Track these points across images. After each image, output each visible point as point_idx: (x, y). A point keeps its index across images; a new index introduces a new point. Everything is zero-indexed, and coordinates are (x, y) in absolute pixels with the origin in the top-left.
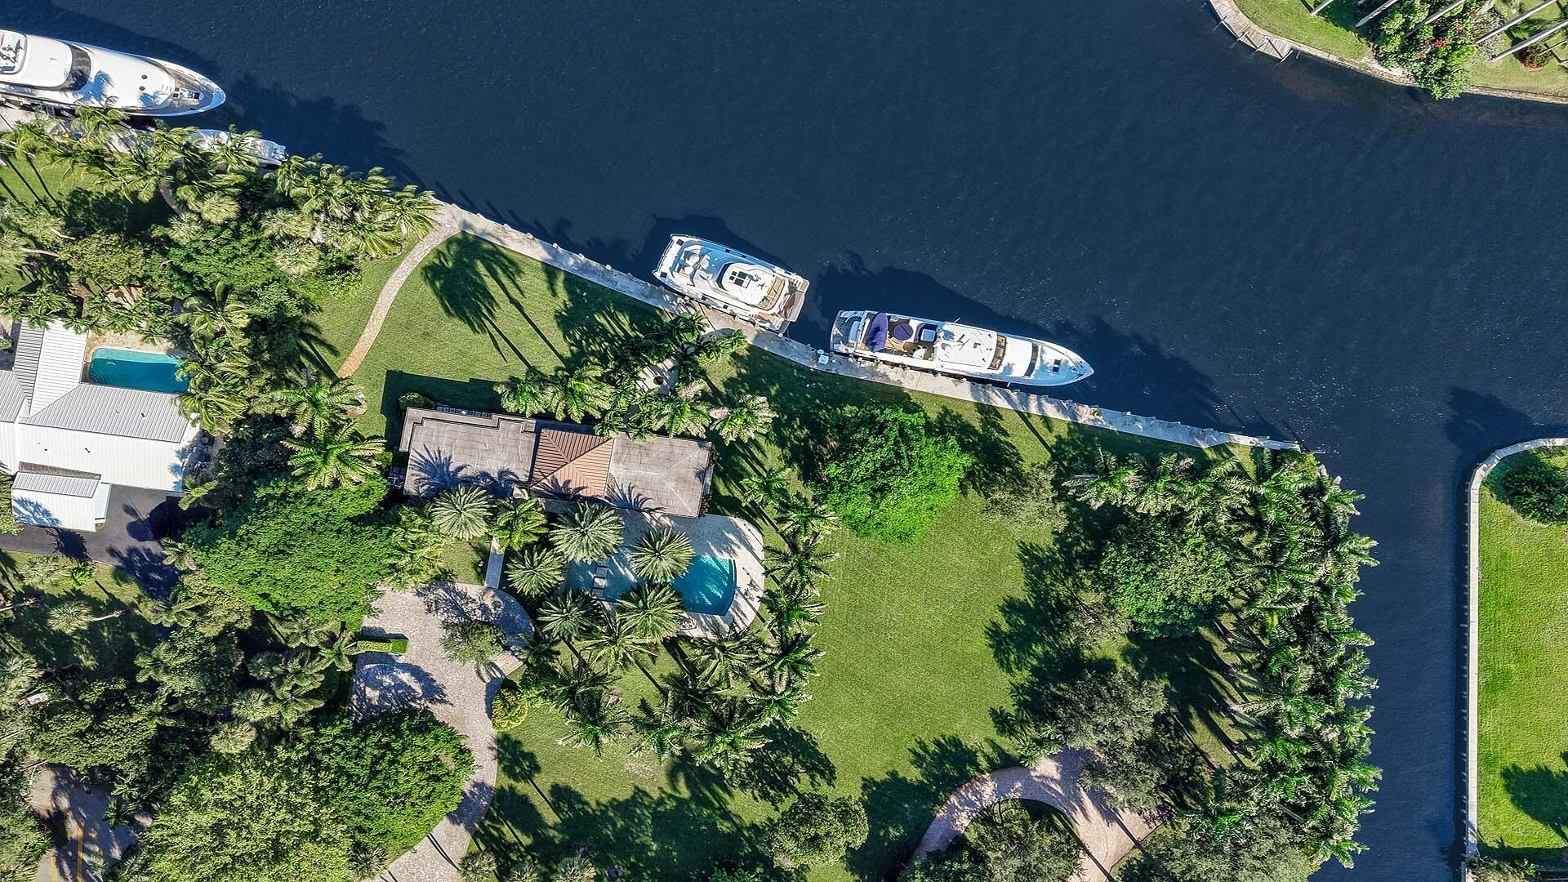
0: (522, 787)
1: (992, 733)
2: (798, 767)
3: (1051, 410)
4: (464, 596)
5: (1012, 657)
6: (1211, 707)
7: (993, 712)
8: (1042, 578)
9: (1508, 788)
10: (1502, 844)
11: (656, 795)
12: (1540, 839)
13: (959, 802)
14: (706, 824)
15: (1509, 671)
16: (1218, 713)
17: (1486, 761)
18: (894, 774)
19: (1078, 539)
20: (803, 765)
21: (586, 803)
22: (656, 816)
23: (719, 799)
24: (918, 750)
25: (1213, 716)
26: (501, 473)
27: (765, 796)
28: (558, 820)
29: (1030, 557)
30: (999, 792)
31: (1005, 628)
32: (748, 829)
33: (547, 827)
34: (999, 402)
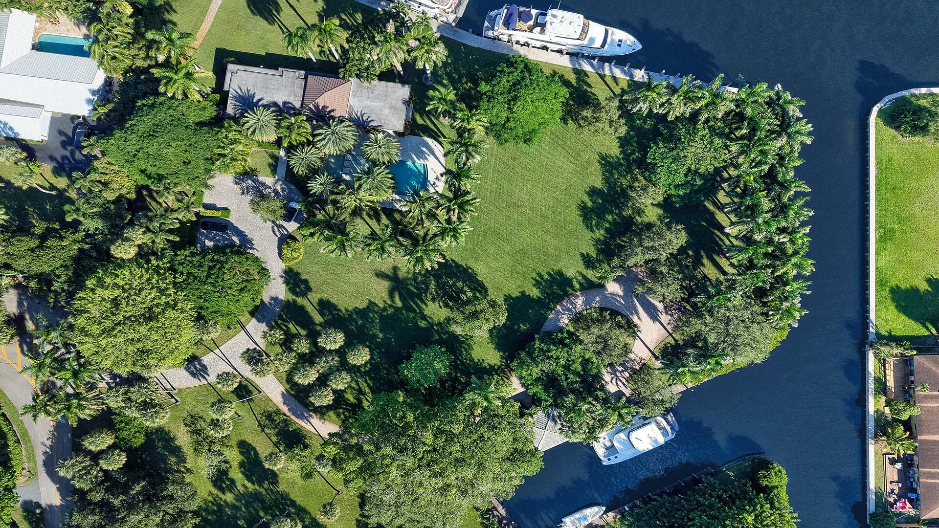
0: (300, 300)
1: (581, 267)
2: (466, 289)
3: (618, 73)
4: (264, 184)
5: (594, 222)
6: (715, 252)
7: (582, 255)
8: (612, 174)
9: (893, 299)
10: (890, 333)
11: (381, 305)
12: (913, 330)
13: (562, 309)
14: (412, 322)
15: (894, 229)
16: (718, 255)
17: (881, 283)
18: (523, 293)
19: (634, 150)
20: (469, 287)
21: (340, 310)
22: (382, 318)
23: (419, 307)
24: (538, 278)
25: (717, 258)
26: (284, 103)
27: (447, 305)
28: (322, 320)
29: (605, 161)
30: (585, 303)
31: (590, 204)
32: (437, 325)
33: (315, 324)
34: (587, 67)
